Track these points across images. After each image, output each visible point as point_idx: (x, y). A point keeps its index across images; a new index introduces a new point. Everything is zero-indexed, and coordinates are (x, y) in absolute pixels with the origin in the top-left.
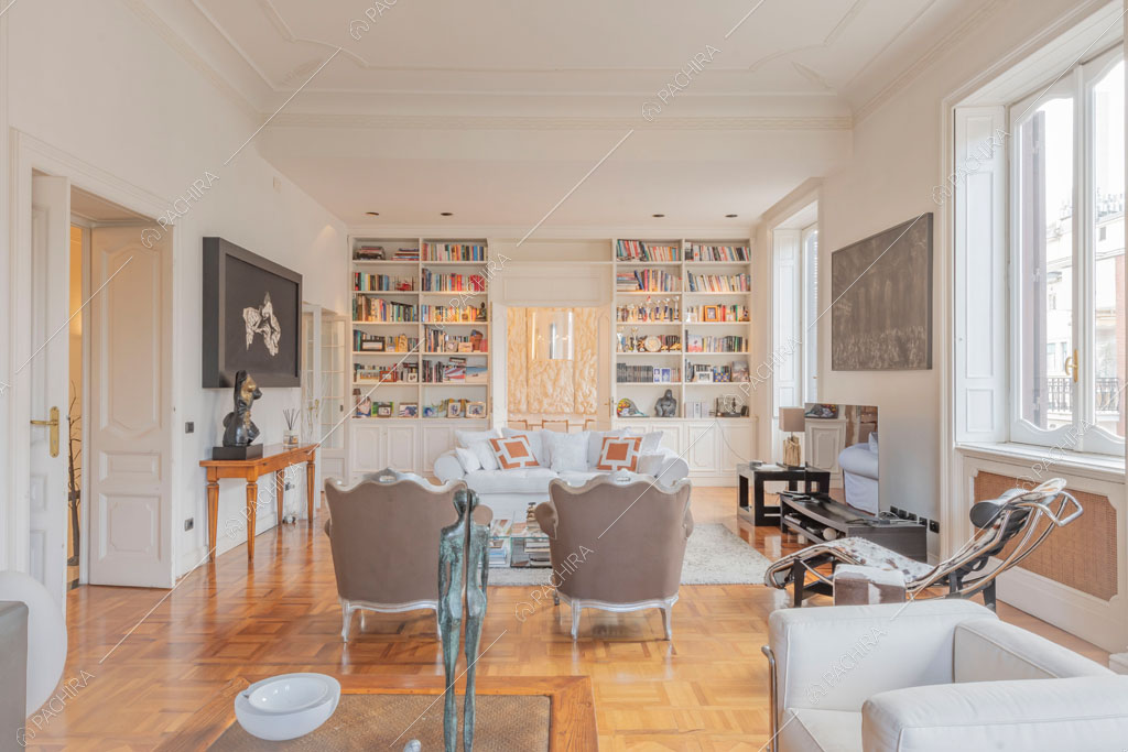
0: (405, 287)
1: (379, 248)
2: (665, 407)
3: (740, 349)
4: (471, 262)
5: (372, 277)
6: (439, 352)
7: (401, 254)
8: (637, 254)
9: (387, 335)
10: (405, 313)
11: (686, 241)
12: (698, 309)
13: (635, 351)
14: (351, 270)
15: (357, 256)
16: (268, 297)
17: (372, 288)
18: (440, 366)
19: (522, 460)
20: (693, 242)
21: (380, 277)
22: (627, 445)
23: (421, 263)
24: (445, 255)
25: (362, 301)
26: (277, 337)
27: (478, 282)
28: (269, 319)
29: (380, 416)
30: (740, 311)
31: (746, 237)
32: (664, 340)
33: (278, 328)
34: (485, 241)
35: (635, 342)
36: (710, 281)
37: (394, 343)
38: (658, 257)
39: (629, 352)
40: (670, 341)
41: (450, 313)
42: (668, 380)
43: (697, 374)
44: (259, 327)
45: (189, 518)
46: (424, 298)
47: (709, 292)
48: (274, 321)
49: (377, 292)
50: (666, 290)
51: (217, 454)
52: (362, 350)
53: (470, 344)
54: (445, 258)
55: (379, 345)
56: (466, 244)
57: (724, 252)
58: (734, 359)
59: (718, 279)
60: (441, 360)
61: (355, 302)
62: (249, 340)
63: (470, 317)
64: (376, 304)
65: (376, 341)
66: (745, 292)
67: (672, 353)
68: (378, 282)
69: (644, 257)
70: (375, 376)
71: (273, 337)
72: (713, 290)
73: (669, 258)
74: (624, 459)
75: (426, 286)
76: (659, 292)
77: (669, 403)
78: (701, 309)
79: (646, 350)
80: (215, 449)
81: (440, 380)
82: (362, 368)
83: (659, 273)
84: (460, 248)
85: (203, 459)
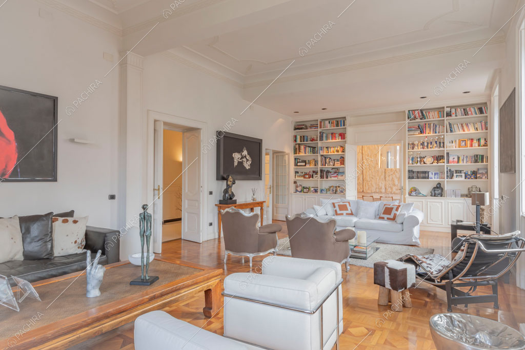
0: (313, 140)
1: (303, 125)
2: (436, 192)
3: (482, 161)
4: (339, 127)
5: (301, 137)
6: (327, 166)
7: (312, 126)
8: (419, 116)
9: (307, 159)
10: (313, 150)
11: (447, 107)
12: (456, 141)
13: (419, 164)
14: (293, 134)
15: (295, 129)
16: (245, 148)
17: (301, 141)
18: (328, 172)
19: (345, 212)
20: (451, 107)
21: (304, 136)
22: (393, 208)
23: (319, 130)
24: (329, 125)
25: (297, 146)
26: (249, 163)
27: (343, 136)
28: (245, 157)
29: (304, 192)
30: (482, 142)
31: (485, 101)
32: (435, 158)
33: (250, 159)
34: (345, 118)
35: (419, 159)
36: (462, 126)
37: (309, 163)
38: (431, 117)
39: (415, 165)
40: (439, 158)
41: (332, 149)
42: (438, 178)
43: (455, 175)
44: (240, 159)
45: (211, 222)
46: (320, 144)
47: (462, 132)
48: (248, 157)
49: (302, 143)
50: (436, 133)
51: (221, 202)
52: (297, 166)
53: (339, 162)
54: (329, 126)
55: (304, 164)
56: (337, 120)
57: (471, 111)
58: (479, 167)
59: (467, 125)
60: (328, 169)
61: (295, 147)
62: (236, 164)
63: (340, 151)
64: (302, 147)
65: (303, 162)
66: (484, 131)
67: (439, 164)
68: (303, 138)
69: (423, 117)
70: (302, 176)
71: (248, 162)
72: (464, 131)
73: (437, 116)
74: (390, 214)
75: (321, 139)
76: (432, 134)
77: (438, 190)
78: (457, 141)
79: (424, 163)
80: (220, 200)
81: (327, 177)
82: (298, 173)
83: (432, 125)
84: (335, 121)
85: (216, 203)
